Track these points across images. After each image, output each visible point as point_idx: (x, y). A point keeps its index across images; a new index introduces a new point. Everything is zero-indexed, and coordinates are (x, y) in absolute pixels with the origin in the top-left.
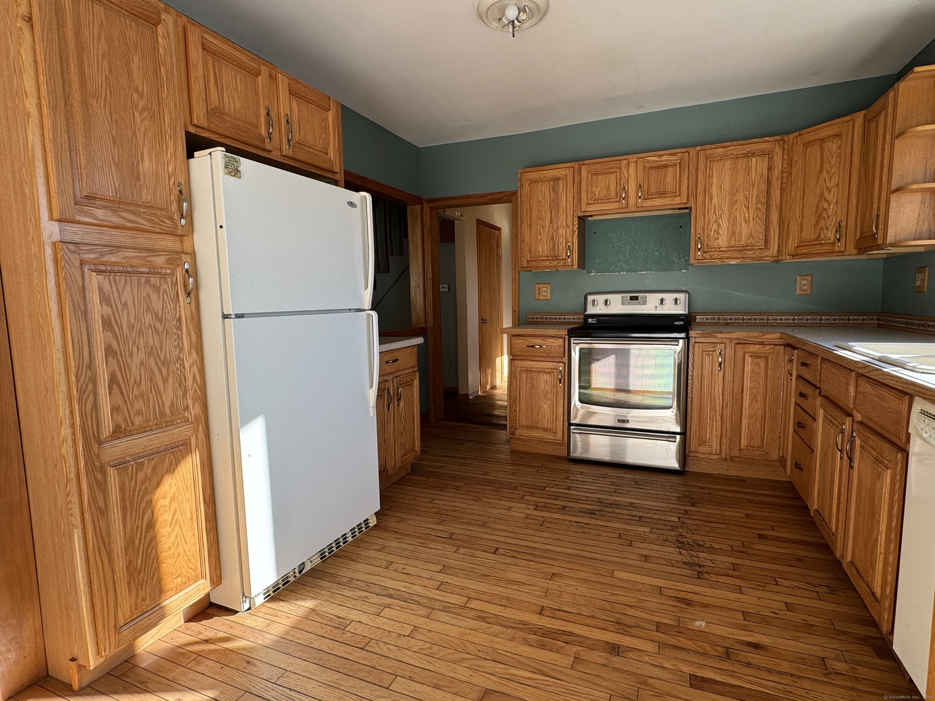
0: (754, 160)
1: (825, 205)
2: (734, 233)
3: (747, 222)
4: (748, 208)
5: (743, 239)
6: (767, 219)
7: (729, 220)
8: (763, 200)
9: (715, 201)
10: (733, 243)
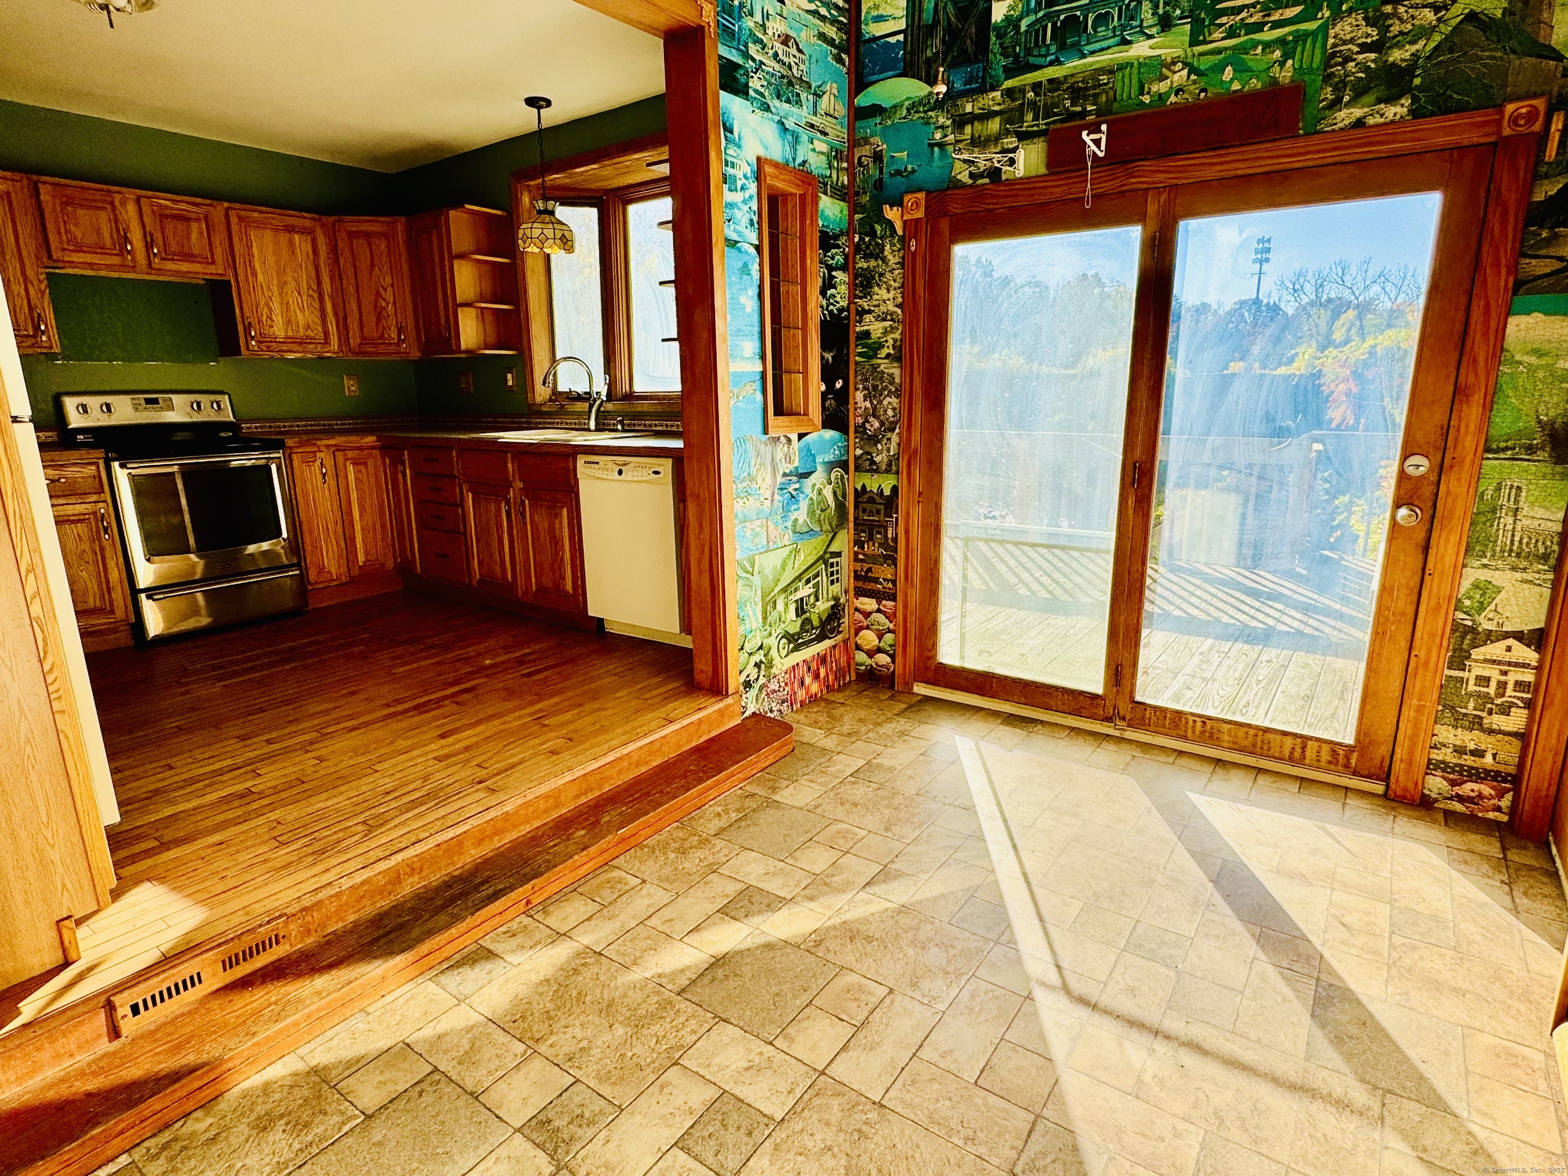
0: (296, 236)
1: (384, 304)
2: (290, 321)
3: (302, 310)
4: (299, 293)
5: (301, 330)
6: (323, 310)
7: (281, 304)
8: (315, 287)
9: (260, 277)
10: (290, 334)
